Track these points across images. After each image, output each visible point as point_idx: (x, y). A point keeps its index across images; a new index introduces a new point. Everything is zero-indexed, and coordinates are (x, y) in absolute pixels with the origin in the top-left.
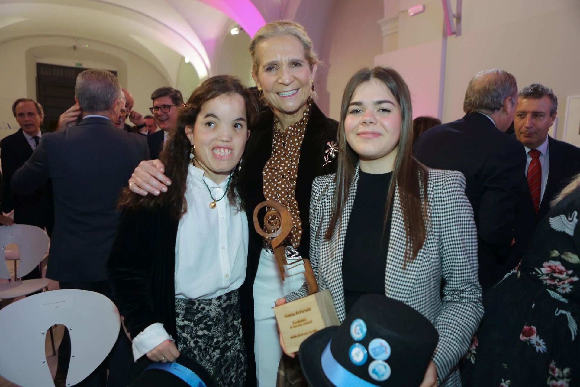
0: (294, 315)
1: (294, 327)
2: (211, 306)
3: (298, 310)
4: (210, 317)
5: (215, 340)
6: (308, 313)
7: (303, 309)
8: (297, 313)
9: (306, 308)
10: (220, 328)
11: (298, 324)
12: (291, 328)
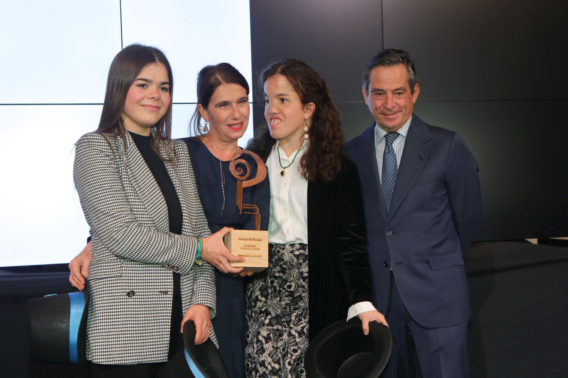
0: (247, 240)
1: (244, 248)
2: (285, 251)
3: (252, 238)
4: (283, 260)
5: (288, 284)
6: (259, 242)
7: (255, 238)
8: (250, 240)
9: (259, 238)
10: (293, 273)
11: (248, 247)
12: (241, 248)
